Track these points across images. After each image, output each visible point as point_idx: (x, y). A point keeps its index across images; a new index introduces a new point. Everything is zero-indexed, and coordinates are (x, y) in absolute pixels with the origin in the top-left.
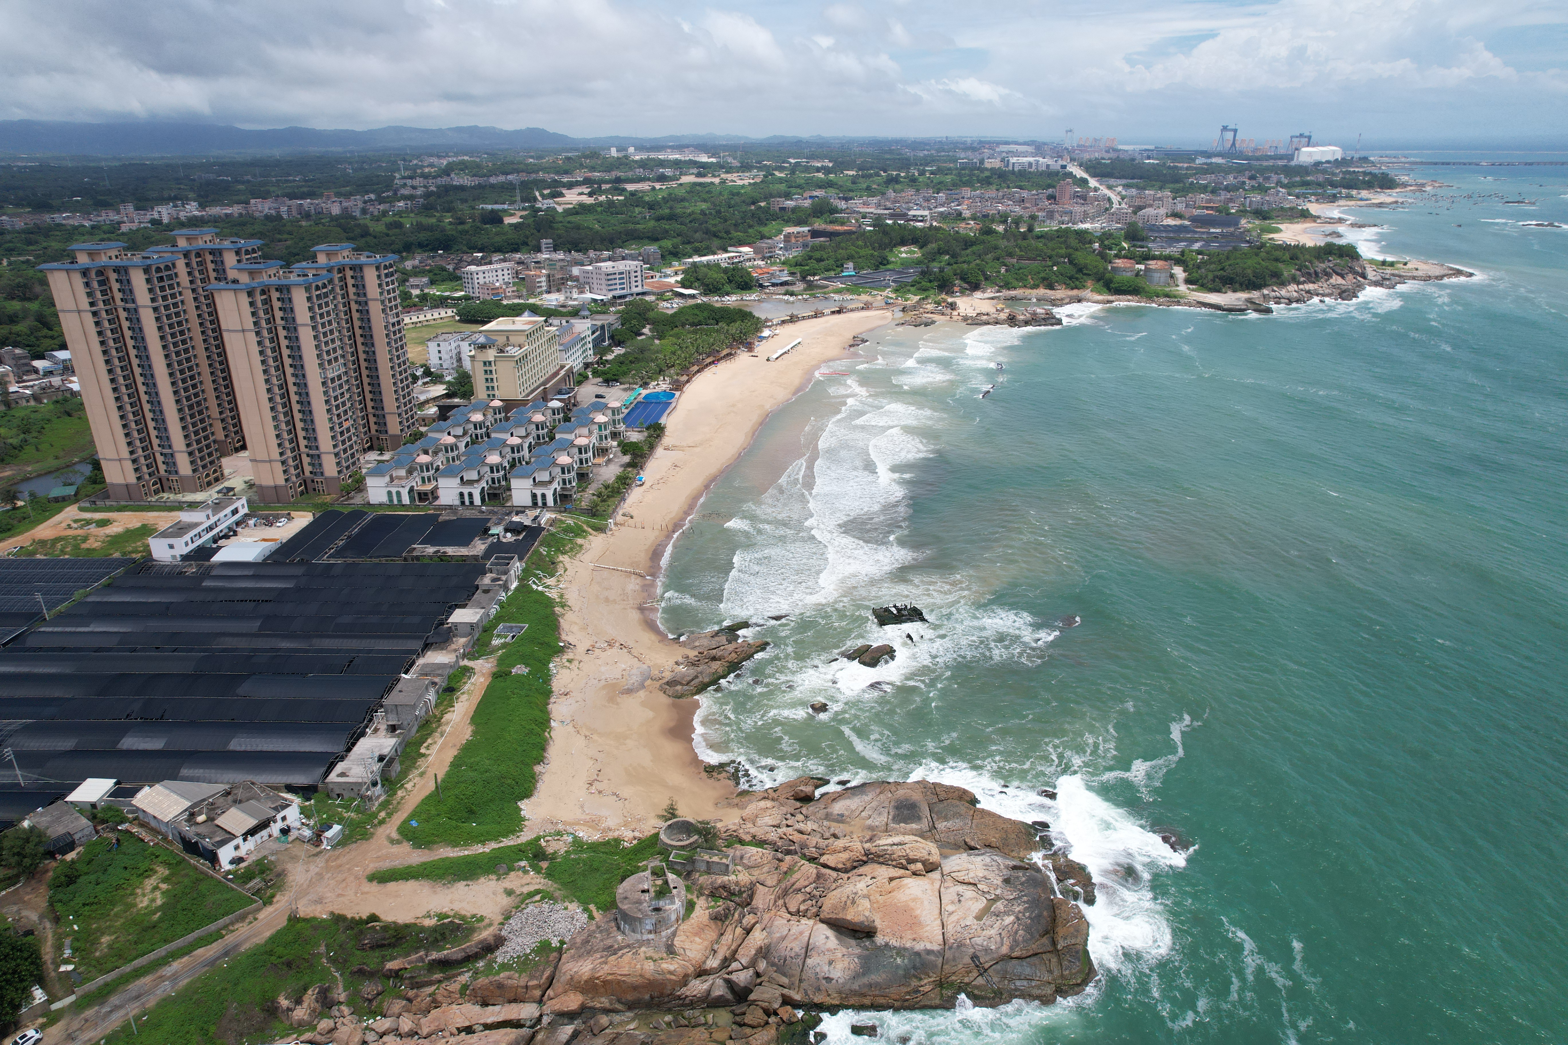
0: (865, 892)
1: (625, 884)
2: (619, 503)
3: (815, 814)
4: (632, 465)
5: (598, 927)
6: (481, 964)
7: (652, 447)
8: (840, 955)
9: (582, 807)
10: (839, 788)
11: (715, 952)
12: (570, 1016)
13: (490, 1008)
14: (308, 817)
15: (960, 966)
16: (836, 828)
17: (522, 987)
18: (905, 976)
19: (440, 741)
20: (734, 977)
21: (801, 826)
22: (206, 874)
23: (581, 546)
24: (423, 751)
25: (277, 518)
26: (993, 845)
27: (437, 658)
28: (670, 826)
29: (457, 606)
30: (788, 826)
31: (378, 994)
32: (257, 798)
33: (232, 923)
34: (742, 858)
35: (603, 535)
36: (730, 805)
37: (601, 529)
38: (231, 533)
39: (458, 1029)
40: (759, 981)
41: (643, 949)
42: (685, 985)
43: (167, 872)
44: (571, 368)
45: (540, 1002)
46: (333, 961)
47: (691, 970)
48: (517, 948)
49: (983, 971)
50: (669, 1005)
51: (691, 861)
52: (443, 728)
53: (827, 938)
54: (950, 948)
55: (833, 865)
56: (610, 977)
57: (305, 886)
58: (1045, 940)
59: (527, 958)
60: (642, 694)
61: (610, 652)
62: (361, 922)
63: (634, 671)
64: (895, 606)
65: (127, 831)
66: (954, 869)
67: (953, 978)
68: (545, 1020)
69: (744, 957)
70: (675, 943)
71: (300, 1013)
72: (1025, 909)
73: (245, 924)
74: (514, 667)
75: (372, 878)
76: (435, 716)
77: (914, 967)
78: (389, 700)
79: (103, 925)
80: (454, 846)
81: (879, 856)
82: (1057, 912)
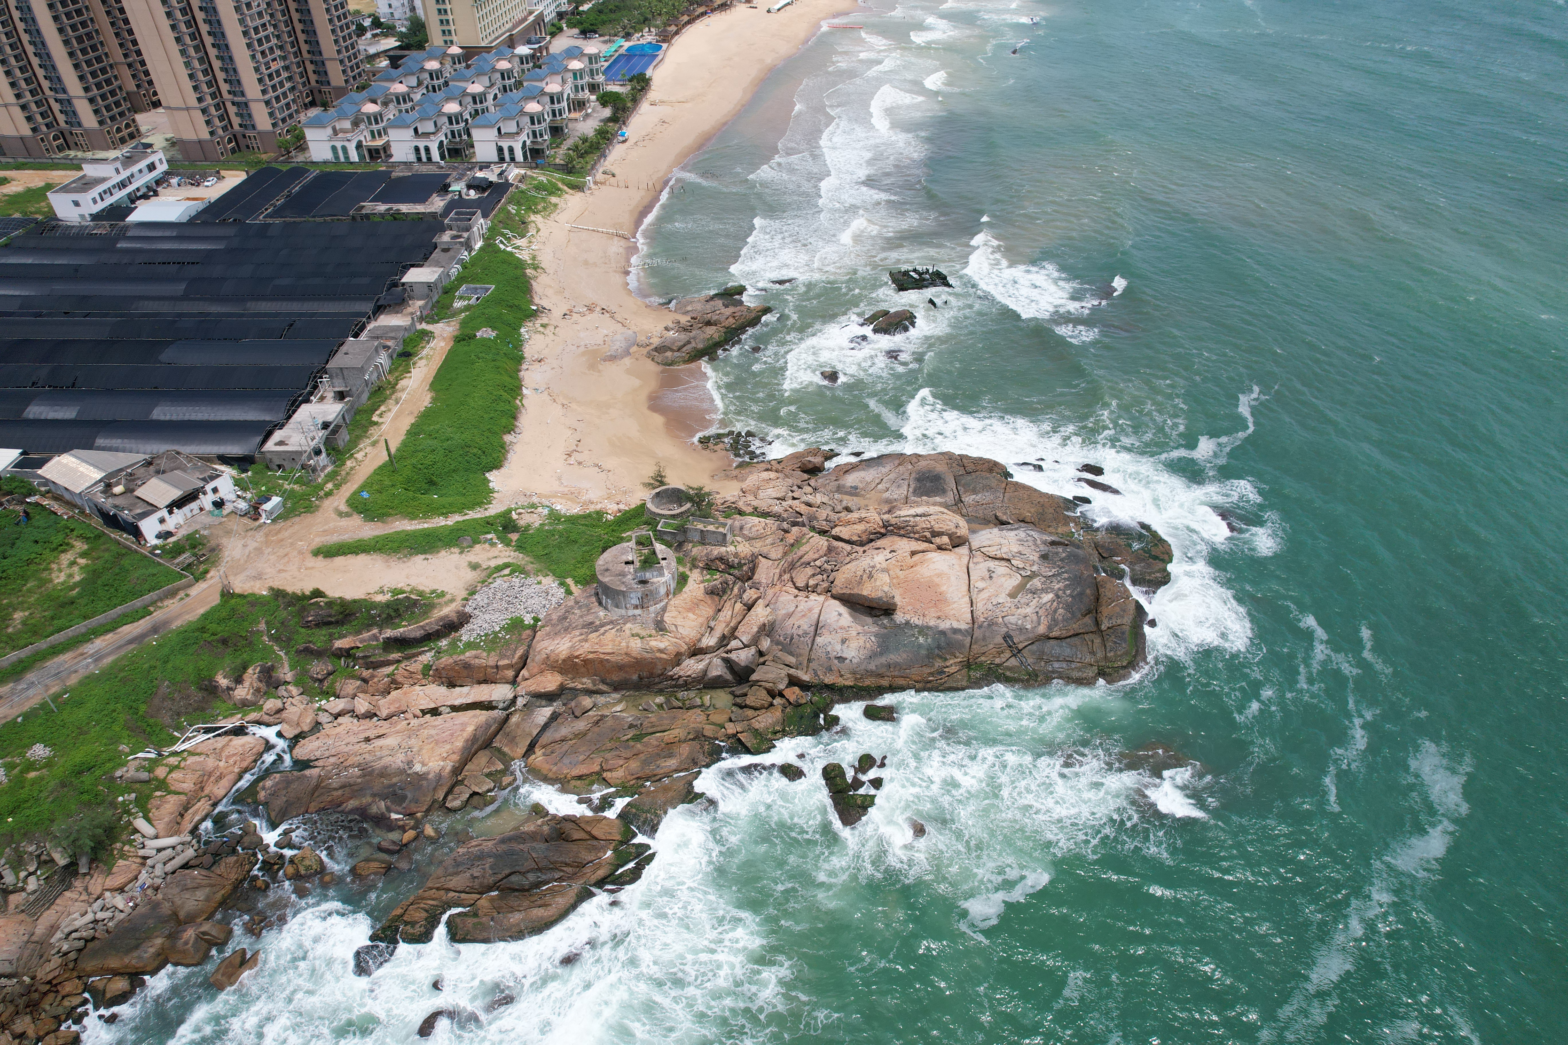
0: (884, 565)
1: (605, 555)
2: (599, 160)
3: (825, 486)
4: (614, 119)
5: (577, 603)
6: (444, 643)
7: (635, 101)
8: (854, 633)
9: (559, 479)
10: (853, 460)
11: (712, 629)
12: (549, 697)
13: (457, 689)
14: (244, 489)
15: (991, 646)
16: (848, 501)
17: (492, 667)
18: (928, 657)
19: (395, 409)
20: (733, 656)
21: (810, 498)
22: (129, 548)
23: (556, 205)
24: (375, 418)
25: (204, 177)
26: (1028, 520)
27: (387, 320)
28: (658, 494)
29: (413, 266)
30: (794, 498)
31: (330, 674)
32: (184, 469)
33: (161, 599)
34: (741, 528)
35: (581, 194)
36: (728, 477)
37: (578, 187)
38: (150, 192)
39: (422, 711)
40: (762, 660)
41: (629, 625)
42: (678, 665)
43: (86, 547)
44: (541, 16)
45: (514, 682)
46: (276, 639)
47: (684, 648)
48: (485, 625)
49: (1016, 652)
50: (660, 686)
51: (682, 530)
52: (398, 395)
53: (840, 615)
54: (980, 627)
55: (846, 537)
56: (591, 656)
57: (242, 562)
58: (1088, 620)
59: (496, 637)
60: (627, 361)
61: (589, 317)
62: (304, 597)
63: (618, 337)
64: (915, 271)
65: (37, 504)
66: (984, 544)
67: (983, 658)
68: (520, 702)
69: (745, 634)
70: (665, 619)
71: (242, 692)
72: (1066, 586)
73: (174, 601)
74: (478, 330)
75: (317, 553)
76: (389, 383)
77: (939, 647)
78: (333, 364)
79: (15, 601)
80: (412, 519)
81: (899, 528)
82: (1101, 590)
